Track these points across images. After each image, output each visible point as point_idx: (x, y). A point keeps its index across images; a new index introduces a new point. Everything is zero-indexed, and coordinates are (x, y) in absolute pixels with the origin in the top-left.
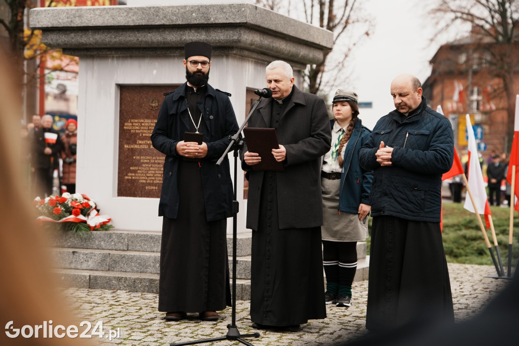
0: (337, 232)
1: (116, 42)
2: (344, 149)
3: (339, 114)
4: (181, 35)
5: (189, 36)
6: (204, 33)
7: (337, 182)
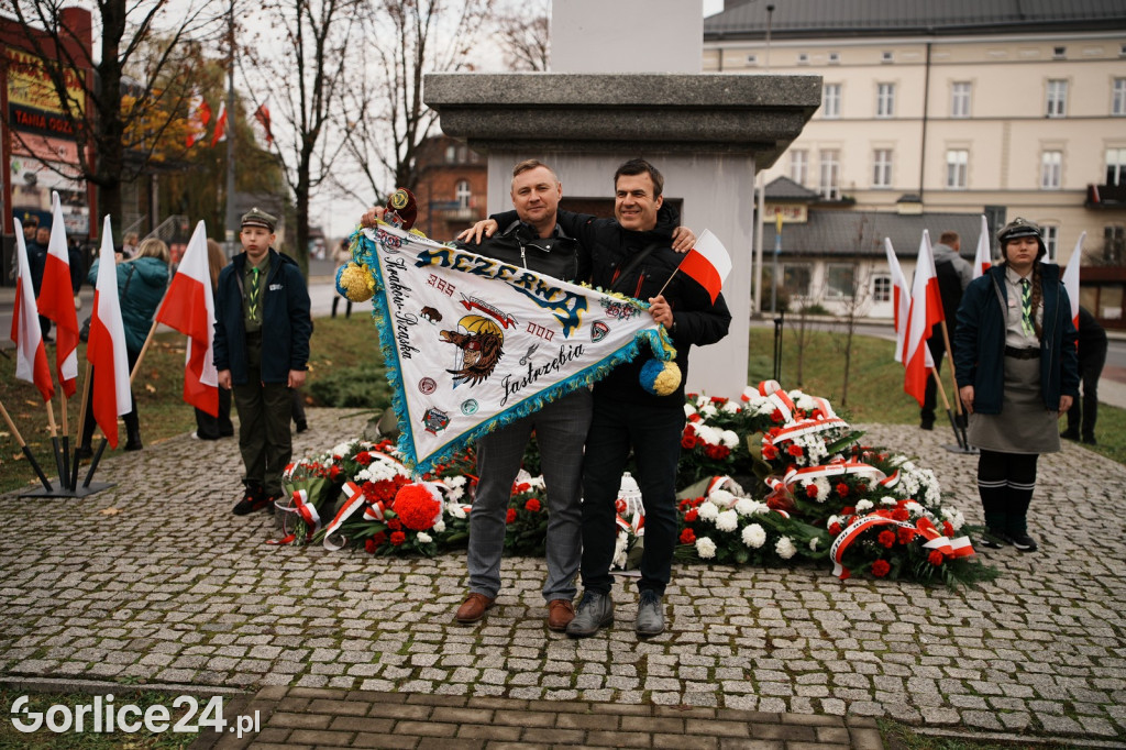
0: (1027, 440)
1: (576, 130)
3: (1024, 256)
4: (697, 122)
5: (710, 124)
6: (737, 121)
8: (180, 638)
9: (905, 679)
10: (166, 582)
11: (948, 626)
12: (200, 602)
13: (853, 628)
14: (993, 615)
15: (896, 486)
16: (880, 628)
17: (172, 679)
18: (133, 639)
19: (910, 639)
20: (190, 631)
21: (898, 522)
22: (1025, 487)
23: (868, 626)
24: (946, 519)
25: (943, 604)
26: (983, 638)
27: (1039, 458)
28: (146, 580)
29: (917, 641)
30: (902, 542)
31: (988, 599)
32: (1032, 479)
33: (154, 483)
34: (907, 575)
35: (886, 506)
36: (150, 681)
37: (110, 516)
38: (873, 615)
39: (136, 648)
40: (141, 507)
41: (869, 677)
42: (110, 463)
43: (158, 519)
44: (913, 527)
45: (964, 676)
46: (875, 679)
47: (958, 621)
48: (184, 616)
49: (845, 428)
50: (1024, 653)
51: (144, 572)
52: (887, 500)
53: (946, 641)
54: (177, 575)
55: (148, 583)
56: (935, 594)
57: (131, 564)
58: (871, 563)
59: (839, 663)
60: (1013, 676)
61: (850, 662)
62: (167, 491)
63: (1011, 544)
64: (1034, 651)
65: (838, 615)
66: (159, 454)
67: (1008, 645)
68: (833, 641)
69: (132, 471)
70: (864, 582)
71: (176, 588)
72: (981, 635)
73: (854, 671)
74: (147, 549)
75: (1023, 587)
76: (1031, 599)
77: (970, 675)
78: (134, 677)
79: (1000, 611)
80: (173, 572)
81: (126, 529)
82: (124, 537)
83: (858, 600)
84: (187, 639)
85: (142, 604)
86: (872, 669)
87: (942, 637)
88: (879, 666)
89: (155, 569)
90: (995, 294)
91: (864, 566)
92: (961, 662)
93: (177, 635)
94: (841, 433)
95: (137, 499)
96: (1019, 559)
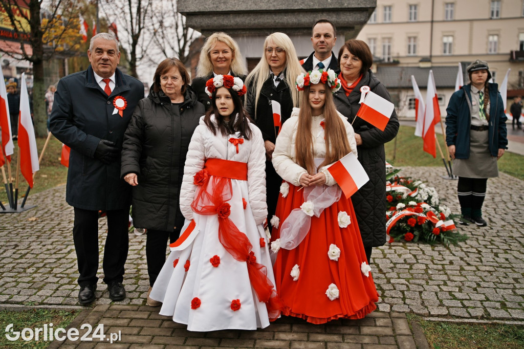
0: (481, 171)
1: (255, 24)
2: (488, 107)
3: (480, 79)
6: (335, 16)
7: (484, 133)
8: (58, 281)
9: (421, 293)
10: (55, 253)
11: (442, 265)
12: (70, 263)
13: (395, 267)
14: (465, 259)
15: (416, 196)
16: (408, 267)
17: (52, 302)
18: (35, 282)
19: (423, 272)
20: (64, 277)
21: (417, 214)
22: (480, 195)
23: (403, 266)
24: (441, 212)
25: (440, 254)
26: (460, 270)
27: (488, 181)
28: (45, 253)
29: (427, 273)
30: (419, 224)
31: (462, 250)
32: (484, 191)
33: (56, 204)
34: (423, 240)
35: (412, 206)
36: (40, 304)
37: (32, 221)
38: (405, 260)
39: (36, 287)
40: (48, 216)
41: (403, 292)
42: (36, 196)
43: (55, 222)
44: (425, 216)
45: (450, 290)
46: (405, 293)
47: (447, 262)
48: (61, 270)
49: (391, 168)
50: (481, 277)
51: (45, 248)
52: (412, 203)
53: (442, 272)
54: (61, 250)
55: (46, 254)
56: (436, 248)
57: (39, 245)
58: (404, 235)
59: (387, 285)
60: (475, 289)
61: (393, 285)
62: (62, 208)
63: (474, 223)
64: (486, 276)
65: (388, 261)
66: (60, 191)
67: (472, 273)
68: (385, 274)
69: (46, 199)
70: (401, 244)
71: (59, 256)
72: (459, 269)
73: (395, 289)
74: (48, 237)
75: (480, 244)
76: (484, 250)
77: (454, 289)
78: (32, 302)
79: (468, 257)
80: (59, 248)
81: (39, 228)
82: (37, 232)
83: (397, 253)
84: (62, 282)
85: (41, 265)
86: (404, 288)
87: (439, 270)
88: (408, 286)
89: (50, 247)
90: (466, 99)
91: (401, 236)
92: (448, 282)
93: (57, 280)
94: (389, 170)
95: (46, 213)
96: (478, 230)
